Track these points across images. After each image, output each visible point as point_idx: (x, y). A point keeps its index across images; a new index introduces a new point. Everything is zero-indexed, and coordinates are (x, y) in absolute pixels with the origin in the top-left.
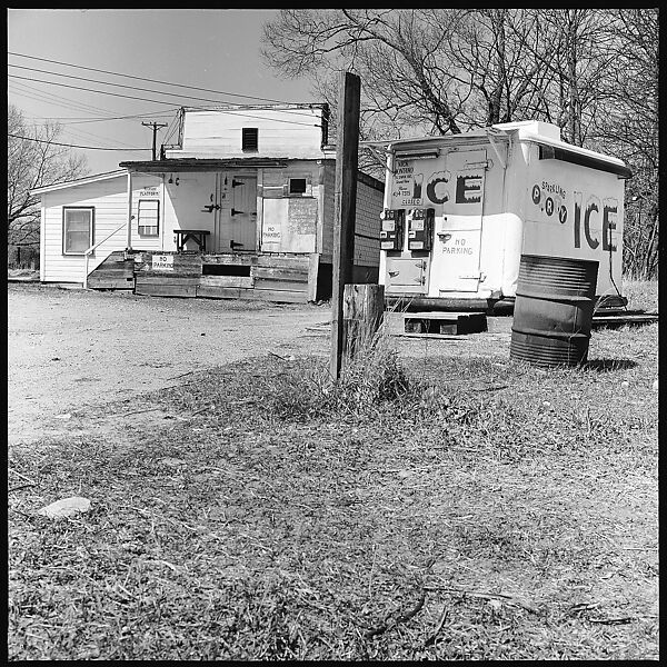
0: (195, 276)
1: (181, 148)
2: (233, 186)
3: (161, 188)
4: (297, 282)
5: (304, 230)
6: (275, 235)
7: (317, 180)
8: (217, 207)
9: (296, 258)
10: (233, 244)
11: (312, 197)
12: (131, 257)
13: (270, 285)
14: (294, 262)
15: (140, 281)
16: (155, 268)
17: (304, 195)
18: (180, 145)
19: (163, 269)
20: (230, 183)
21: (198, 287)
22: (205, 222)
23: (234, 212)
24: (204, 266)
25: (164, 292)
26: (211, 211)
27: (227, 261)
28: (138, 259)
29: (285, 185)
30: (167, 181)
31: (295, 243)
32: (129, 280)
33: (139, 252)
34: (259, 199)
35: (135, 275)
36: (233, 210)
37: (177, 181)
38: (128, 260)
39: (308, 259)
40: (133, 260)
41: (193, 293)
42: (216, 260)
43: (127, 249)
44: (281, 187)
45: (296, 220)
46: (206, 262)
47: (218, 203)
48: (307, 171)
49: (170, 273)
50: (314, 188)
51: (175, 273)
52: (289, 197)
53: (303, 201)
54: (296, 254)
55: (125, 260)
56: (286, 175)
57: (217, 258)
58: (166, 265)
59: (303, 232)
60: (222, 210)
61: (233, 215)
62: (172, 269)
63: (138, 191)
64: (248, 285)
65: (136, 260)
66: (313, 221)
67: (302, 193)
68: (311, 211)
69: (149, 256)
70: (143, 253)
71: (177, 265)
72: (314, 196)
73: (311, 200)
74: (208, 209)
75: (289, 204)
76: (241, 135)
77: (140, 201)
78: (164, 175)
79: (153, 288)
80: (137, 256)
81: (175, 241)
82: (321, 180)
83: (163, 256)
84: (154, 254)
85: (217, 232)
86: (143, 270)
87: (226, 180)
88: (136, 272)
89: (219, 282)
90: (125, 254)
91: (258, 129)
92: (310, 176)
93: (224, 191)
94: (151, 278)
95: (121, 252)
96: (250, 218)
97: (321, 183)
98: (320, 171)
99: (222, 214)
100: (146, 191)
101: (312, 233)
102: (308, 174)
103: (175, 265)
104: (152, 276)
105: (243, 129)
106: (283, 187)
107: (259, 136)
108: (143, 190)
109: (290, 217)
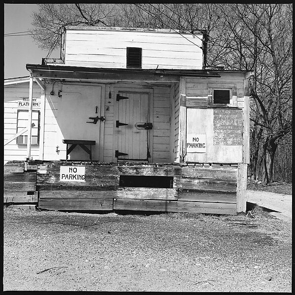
0: (111, 188)
1: (64, 62)
2: (118, 100)
3: (42, 100)
6: (201, 145)
8: (102, 119)
9: (222, 169)
10: (118, 154)
11: (237, 108)
12: (32, 167)
13: (195, 197)
14: (221, 173)
15: (44, 195)
16: (63, 180)
17: (228, 105)
18: (62, 59)
19: (72, 181)
21: (115, 201)
22: (90, 133)
23: (118, 124)
24: (121, 177)
25: (74, 206)
26: (95, 122)
27: (147, 171)
28: (42, 170)
29: (209, 96)
30: (48, 92)
31: (221, 153)
34: (182, 109)
35: (38, 188)
36: (117, 122)
37: (59, 93)
38: (28, 171)
39: (236, 170)
40: (36, 171)
41: (109, 206)
42: (135, 171)
43: (28, 159)
44: (205, 98)
45: (222, 131)
46: (124, 173)
47: (103, 115)
48: (231, 83)
49: (81, 185)
50: (239, 99)
51: (88, 185)
52: (214, 108)
53: (229, 112)
54: (221, 165)
55: (25, 171)
56: (210, 85)
57: (136, 168)
58: (76, 177)
59: (229, 142)
60: (107, 122)
61: (117, 126)
62: (84, 181)
63: (17, 101)
64: (172, 197)
65: (40, 172)
66: (239, 132)
67: (226, 103)
68: (237, 122)
69: (55, 167)
70: (48, 164)
71: (90, 177)
72: (240, 106)
73: (237, 111)
74: (93, 121)
75: (214, 114)
76: (124, 53)
77: (19, 111)
78: (45, 88)
79: (61, 202)
80: (41, 167)
81: (58, 151)
82: (247, 91)
83: (73, 167)
84: (62, 164)
85: (102, 142)
86: (48, 182)
87: (110, 94)
88: (39, 184)
89: (138, 194)
90: (26, 165)
91: (141, 49)
92: (236, 88)
93: (108, 104)
94: (58, 191)
95: (20, 162)
96: (135, 129)
97: (247, 95)
98: (246, 84)
99: (106, 125)
100: (25, 102)
101: (239, 144)
102: (233, 85)
103: (87, 177)
104: (59, 189)
105: (128, 48)
106: (207, 98)
107: (143, 55)
108: (22, 101)
109: (215, 128)
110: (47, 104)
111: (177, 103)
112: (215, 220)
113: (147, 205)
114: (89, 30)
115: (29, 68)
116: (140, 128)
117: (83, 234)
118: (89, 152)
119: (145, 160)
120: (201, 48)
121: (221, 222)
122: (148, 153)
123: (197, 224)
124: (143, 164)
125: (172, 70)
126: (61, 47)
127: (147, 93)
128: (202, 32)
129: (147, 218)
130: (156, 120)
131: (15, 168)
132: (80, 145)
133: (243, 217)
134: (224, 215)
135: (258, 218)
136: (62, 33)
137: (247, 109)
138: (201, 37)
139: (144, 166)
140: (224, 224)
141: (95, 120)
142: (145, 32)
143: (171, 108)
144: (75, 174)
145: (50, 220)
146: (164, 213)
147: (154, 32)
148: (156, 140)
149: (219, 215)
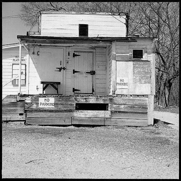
0: (70, 111)
1: (40, 34)
2: (74, 56)
3: (27, 57)
4: (140, 113)
5: (143, 81)
6: (125, 84)
7: (150, 51)
8: (64, 69)
9: (138, 98)
10: (74, 90)
11: (147, 61)
12: (22, 99)
13: (122, 116)
14: (138, 101)
15: (29, 115)
16: (41, 106)
17: (142, 59)
18: (39, 32)
19: (46, 107)
20: (72, 55)
23: (74, 72)
24: (76, 104)
25: (48, 122)
26: (60, 71)
27: (92, 100)
30: (31, 53)
31: (137, 89)
32: (21, 114)
33: (28, 96)
35: (25, 111)
36: (74, 70)
37: (37, 53)
38: (20, 101)
39: (147, 99)
40: (24, 101)
41: (69, 122)
42: (85, 100)
43: (19, 94)
44: (128, 55)
45: (138, 75)
46: (78, 101)
47: (65, 66)
48: (144, 45)
49: (52, 109)
50: (149, 55)
51: (56, 109)
52: (133, 61)
53: (142, 63)
54: (138, 96)
55: (17, 101)
56: (131, 47)
57: (85, 99)
58: (49, 104)
59: (143, 82)
60: (67, 70)
61: (74, 73)
62: (53, 107)
63: (12, 58)
64: (108, 116)
65: (27, 101)
66: (149, 75)
67: (140, 58)
68: (147, 69)
69: (36, 98)
70: (31, 96)
71: (57, 104)
72: (149, 60)
73: (147, 63)
74: (59, 70)
75: (133, 64)
76: (77, 28)
77: (13, 64)
78: (29, 50)
79: (40, 120)
80: (27, 98)
81: (37, 89)
82: (153, 51)
83: (47, 98)
84: (40, 97)
85: (64, 83)
86: (31, 108)
87: (69, 53)
88: (26, 109)
89: (87, 115)
90: (18, 97)
91: (88, 25)
92: (146, 49)
93: (68, 60)
94: (38, 113)
95: (14, 96)
96: (85, 75)
97: (153, 53)
98: (153, 46)
99: (67, 73)
100: (17, 59)
101: (149, 83)
102: (145, 47)
103: (55, 104)
104: (38, 112)
105: (79, 25)
106: (129, 55)
107: (89, 29)
108: (15, 58)
109: (134, 73)
110: (31, 60)
111: (110, 58)
112: (134, 129)
113: (92, 121)
114: (56, 14)
115: (19, 38)
116: (88, 74)
117: (54, 139)
118: (57, 89)
119: (91, 94)
120: (125, 24)
121: (138, 131)
122: (93, 89)
123: (123, 132)
124: (89, 96)
125: (107, 38)
126: (39, 25)
127: (92, 52)
128: (125, 14)
129: (92, 129)
130: (97, 69)
131: (11, 99)
132: (51, 85)
133: (151, 128)
134: (140, 127)
135: (161, 128)
136: (39, 16)
137: (154, 62)
138: (125, 17)
139: (90, 97)
140: (140, 132)
141: (60, 69)
142: (90, 14)
143: (106, 61)
144: (48, 102)
145: (33, 131)
146: (103, 126)
147: (95, 14)
148: (97, 81)
149: (137, 127)
